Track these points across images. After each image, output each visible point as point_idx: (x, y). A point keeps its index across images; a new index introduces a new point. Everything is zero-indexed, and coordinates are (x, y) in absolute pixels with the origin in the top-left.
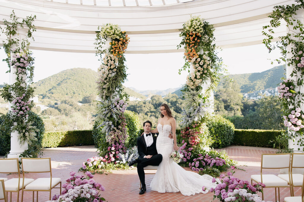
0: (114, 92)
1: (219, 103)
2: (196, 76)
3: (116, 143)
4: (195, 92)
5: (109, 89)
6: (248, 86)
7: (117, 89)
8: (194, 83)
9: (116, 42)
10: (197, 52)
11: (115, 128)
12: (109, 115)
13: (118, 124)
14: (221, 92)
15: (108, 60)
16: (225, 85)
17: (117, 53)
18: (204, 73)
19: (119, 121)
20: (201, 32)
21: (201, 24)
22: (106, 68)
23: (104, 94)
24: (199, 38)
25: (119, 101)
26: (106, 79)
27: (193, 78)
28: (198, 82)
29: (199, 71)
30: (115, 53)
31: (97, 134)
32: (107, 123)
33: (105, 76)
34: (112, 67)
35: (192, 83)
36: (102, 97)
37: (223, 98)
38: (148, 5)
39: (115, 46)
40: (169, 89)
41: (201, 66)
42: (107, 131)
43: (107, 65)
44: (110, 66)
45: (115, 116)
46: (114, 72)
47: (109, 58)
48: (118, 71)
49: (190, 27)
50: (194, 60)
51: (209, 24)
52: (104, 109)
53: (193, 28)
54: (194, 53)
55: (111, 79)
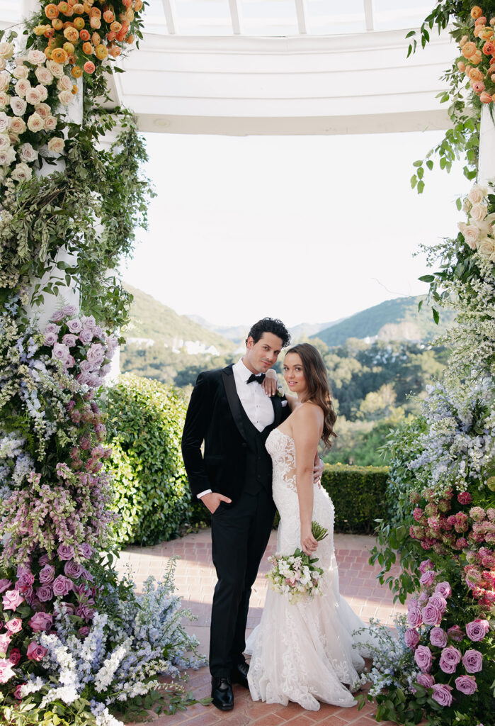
0: (41, 271)
3: (42, 560)
7: (66, 257)
11: (35, 478)
13: (57, 453)
17: (69, 45)
19: (61, 433)
25: (69, 323)
30: (59, 46)
34: (38, 126)
40: (302, 324)
44: (26, 118)
45: (34, 409)
46: (50, 161)
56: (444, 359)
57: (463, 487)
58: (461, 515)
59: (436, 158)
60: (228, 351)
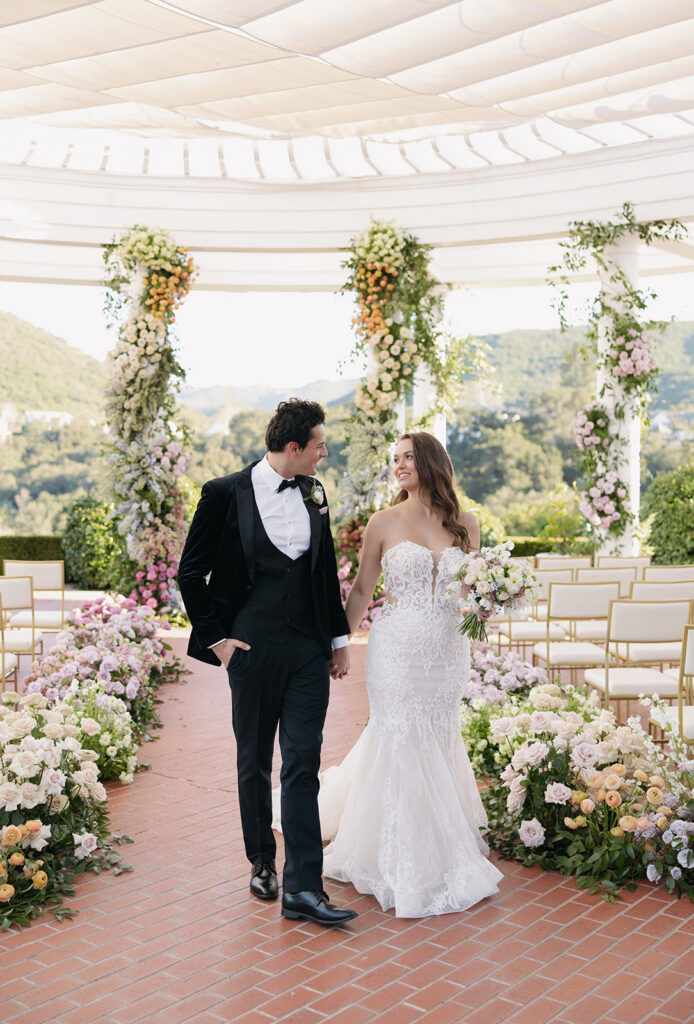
0: (153, 420)
2: (380, 382)
3: (159, 562)
4: (376, 426)
5: (139, 411)
7: (162, 412)
8: (375, 401)
9: (162, 279)
10: (384, 318)
11: (158, 521)
12: (140, 485)
13: (166, 509)
14: (551, 405)
15: (139, 331)
17: (162, 308)
18: (402, 376)
19: (167, 500)
20: (397, 264)
21: (396, 244)
22: (134, 352)
23: (127, 426)
24: (391, 278)
25: (168, 447)
26: (132, 382)
27: (372, 388)
28: (385, 399)
29: (389, 371)
30: (158, 310)
32: (136, 506)
33: (130, 375)
34: (150, 350)
35: (370, 402)
36: (121, 434)
38: (256, 176)
39: (160, 290)
41: (397, 358)
42: (134, 528)
43: (136, 343)
44: (145, 347)
45: (156, 488)
46: (152, 364)
47: (141, 325)
48: (165, 359)
49: (368, 250)
50: (376, 338)
51: (419, 242)
52: (127, 468)
53: (376, 253)
54: (378, 320)
55: (145, 385)
57: (356, 519)
58: (356, 532)
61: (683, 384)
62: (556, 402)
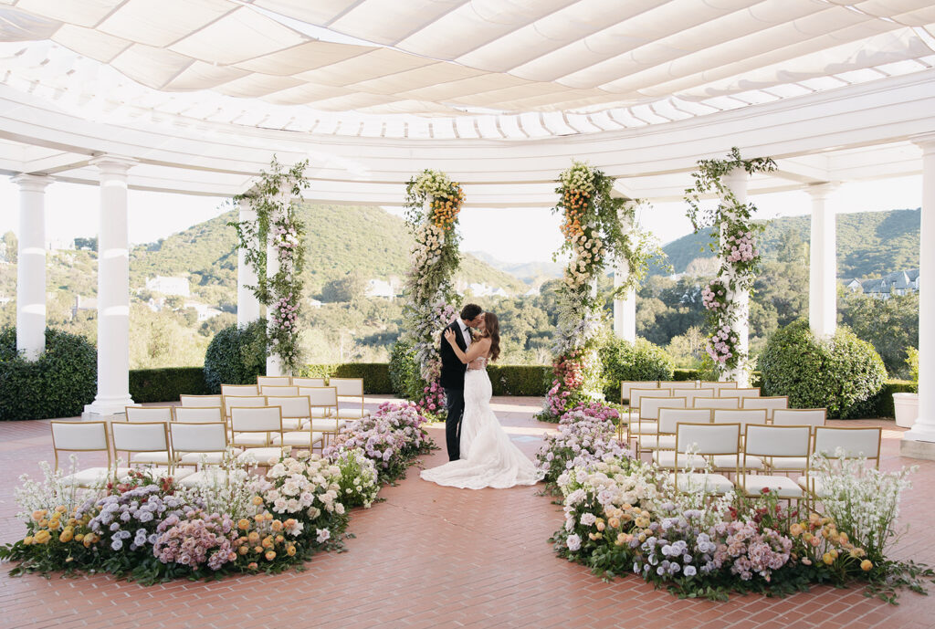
0: (436, 291)
1: (763, 311)
2: (578, 267)
4: (575, 295)
5: (427, 286)
6: (871, 255)
7: (442, 286)
8: (575, 279)
9: (442, 203)
10: (581, 225)
12: (426, 333)
14: (770, 275)
15: (427, 235)
16: (785, 252)
17: (442, 221)
18: (593, 262)
20: (589, 190)
21: (588, 177)
22: (424, 249)
23: (419, 295)
24: (586, 199)
25: (445, 308)
26: (423, 267)
27: (573, 270)
28: (581, 277)
29: (585, 259)
30: (439, 222)
31: (399, 370)
32: (424, 345)
33: (421, 263)
34: (434, 248)
35: (571, 280)
36: (415, 301)
37: (775, 293)
38: (499, 136)
39: (440, 210)
41: (590, 251)
42: (423, 359)
43: (425, 244)
44: (431, 246)
46: (436, 256)
47: (429, 232)
48: (444, 253)
49: (570, 182)
50: (576, 238)
51: (604, 175)
52: (419, 322)
53: (575, 184)
54: (577, 226)
55: (431, 269)
56: (760, 297)
59: (560, 251)
60: (518, 293)
61: (875, 258)
62: (773, 273)
